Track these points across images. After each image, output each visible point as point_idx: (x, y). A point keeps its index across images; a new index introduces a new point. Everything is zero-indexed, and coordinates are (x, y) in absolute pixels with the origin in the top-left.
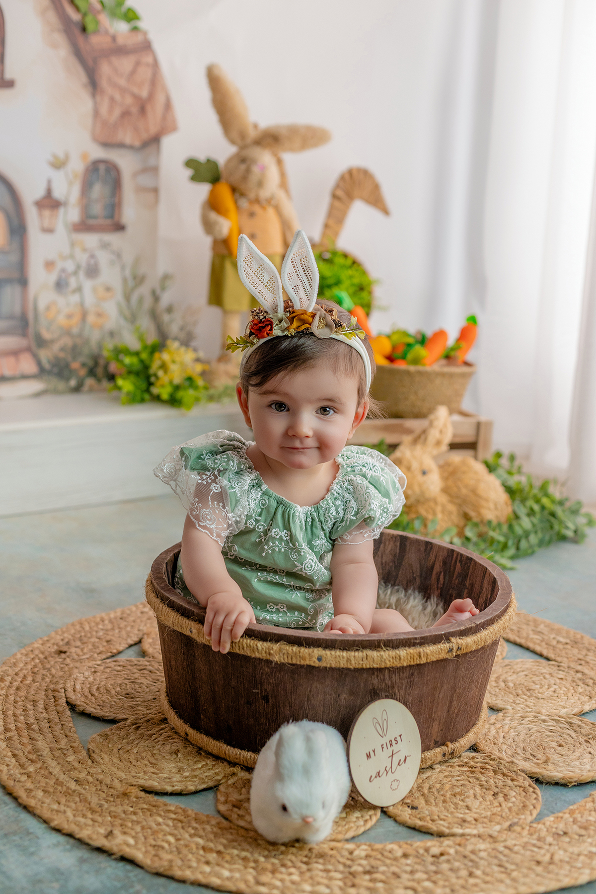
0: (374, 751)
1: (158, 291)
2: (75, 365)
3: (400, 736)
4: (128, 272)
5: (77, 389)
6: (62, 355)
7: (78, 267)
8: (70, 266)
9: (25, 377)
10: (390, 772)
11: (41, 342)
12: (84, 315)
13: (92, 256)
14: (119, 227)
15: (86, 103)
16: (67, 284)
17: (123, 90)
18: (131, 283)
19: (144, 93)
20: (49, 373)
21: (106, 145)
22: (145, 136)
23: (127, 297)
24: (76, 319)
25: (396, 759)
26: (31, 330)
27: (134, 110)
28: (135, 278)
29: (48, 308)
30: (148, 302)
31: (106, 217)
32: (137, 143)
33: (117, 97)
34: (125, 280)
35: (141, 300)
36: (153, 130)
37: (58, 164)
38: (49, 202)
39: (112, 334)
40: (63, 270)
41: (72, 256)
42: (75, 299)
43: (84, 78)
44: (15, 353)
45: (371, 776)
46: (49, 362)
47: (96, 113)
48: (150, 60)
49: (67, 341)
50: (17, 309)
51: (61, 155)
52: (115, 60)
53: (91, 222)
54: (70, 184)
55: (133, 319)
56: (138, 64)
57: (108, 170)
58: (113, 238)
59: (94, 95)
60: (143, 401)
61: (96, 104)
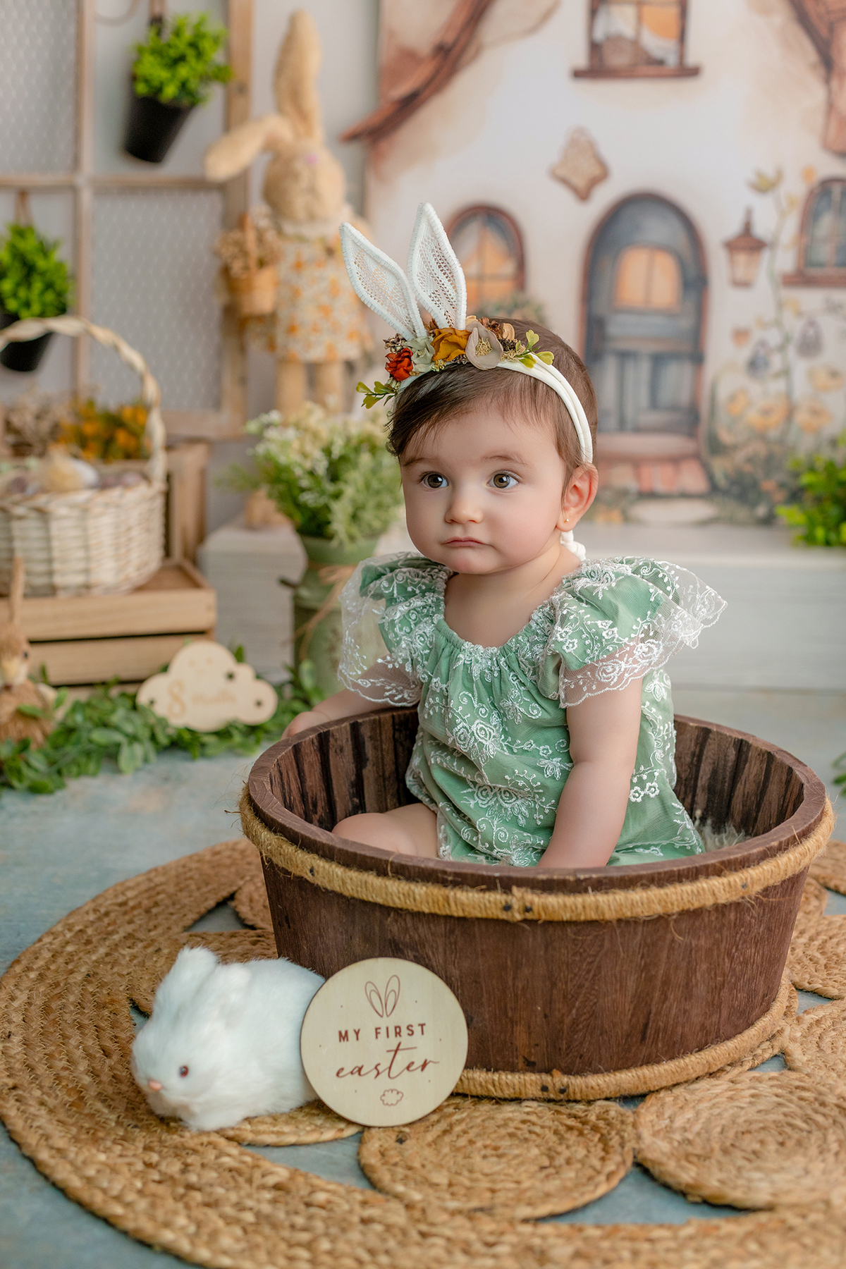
0: (357, 1033)
2: (768, 485)
3: (422, 1025)
5: (769, 521)
6: (748, 468)
7: (787, 339)
8: (774, 338)
9: (685, 496)
10: (384, 1075)
11: (716, 447)
12: (790, 412)
13: (812, 323)
15: (815, 93)
16: (767, 364)
20: (726, 493)
24: (777, 417)
25: (402, 1059)
26: (703, 429)
29: (733, 398)
31: (839, 265)
37: (764, 186)
38: (748, 243)
39: (834, 444)
40: (763, 344)
41: (778, 323)
42: (778, 386)
43: (811, 54)
44: (675, 460)
45: (342, 1069)
46: (727, 476)
47: (831, 107)
49: (760, 449)
50: (684, 398)
51: (770, 172)
53: (814, 272)
54: (783, 214)
59: (827, 80)
60: (828, 543)
61: (830, 92)
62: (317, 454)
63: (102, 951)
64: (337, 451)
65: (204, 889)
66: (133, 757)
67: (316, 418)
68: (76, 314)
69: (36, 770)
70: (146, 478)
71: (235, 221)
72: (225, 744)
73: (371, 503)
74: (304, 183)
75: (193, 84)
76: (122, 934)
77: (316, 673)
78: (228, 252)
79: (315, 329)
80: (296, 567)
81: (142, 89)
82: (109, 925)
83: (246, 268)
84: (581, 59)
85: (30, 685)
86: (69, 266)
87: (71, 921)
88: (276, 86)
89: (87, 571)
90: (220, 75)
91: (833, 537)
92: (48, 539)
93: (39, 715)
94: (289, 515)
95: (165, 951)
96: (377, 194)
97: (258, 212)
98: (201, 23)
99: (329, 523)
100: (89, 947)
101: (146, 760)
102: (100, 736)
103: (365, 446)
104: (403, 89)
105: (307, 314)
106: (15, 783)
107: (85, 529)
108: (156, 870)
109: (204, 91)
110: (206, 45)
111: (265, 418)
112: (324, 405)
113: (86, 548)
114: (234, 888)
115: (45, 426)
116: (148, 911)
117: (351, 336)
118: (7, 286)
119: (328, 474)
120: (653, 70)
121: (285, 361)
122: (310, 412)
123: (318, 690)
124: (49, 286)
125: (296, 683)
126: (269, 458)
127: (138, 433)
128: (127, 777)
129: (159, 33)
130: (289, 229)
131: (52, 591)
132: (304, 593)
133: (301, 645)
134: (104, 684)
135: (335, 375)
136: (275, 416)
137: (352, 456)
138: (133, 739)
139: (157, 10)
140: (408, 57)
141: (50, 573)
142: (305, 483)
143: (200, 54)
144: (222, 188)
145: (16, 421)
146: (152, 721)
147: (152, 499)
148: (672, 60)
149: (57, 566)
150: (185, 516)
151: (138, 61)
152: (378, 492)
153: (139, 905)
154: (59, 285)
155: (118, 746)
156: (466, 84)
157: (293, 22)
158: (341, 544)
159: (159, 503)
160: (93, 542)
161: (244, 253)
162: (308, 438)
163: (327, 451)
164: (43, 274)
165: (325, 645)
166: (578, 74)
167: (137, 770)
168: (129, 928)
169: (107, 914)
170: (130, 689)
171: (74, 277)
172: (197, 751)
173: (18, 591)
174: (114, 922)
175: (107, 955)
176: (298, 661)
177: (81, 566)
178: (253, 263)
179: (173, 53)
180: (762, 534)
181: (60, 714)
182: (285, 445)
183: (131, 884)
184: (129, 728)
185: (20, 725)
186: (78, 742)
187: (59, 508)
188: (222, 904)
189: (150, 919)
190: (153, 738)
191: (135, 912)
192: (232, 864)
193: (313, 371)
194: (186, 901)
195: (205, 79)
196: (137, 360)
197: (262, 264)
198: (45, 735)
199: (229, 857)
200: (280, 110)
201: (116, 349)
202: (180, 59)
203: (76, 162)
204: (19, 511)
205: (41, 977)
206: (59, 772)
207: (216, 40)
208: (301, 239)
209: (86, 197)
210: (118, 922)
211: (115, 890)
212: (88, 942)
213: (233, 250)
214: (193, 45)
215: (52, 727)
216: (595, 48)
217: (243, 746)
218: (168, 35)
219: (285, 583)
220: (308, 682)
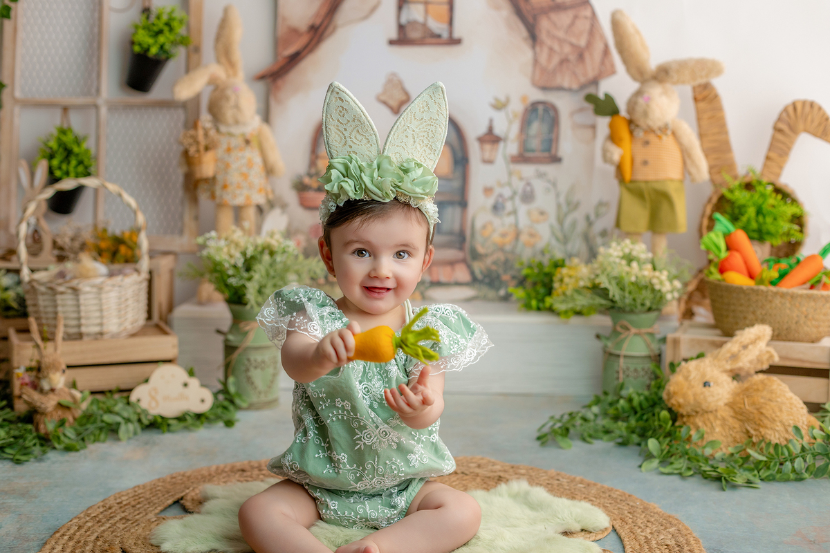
1: (592, 217)
2: (506, 277)
4: (562, 199)
5: (507, 298)
6: (494, 268)
7: (515, 193)
8: (507, 192)
9: (458, 284)
11: (475, 256)
12: (518, 235)
13: (528, 184)
14: (556, 160)
15: (527, 54)
16: (503, 208)
17: (561, 41)
18: (565, 208)
19: (582, 42)
20: (481, 282)
21: (544, 88)
22: (583, 80)
23: (561, 221)
24: (509, 238)
26: (467, 245)
27: (572, 58)
28: (569, 203)
29: (484, 227)
30: (581, 226)
31: (544, 151)
32: (575, 86)
33: (556, 47)
34: (559, 206)
35: (574, 224)
36: (591, 74)
37: (499, 106)
38: (491, 138)
39: (543, 253)
40: (501, 196)
41: (509, 184)
42: (510, 220)
43: (524, 33)
44: (452, 263)
46: (481, 272)
47: (536, 61)
48: (588, 13)
49: (500, 256)
50: (457, 227)
51: (503, 99)
52: (554, 16)
53: (529, 155)
54: (510, 122)
55: (565, 240)
56: (576, 17)
57: (546, 111)
58: (549, 169)
59: (533, 47)
60: (539, 309)
61: (535, 54)
62: (238, 255)
63: (108, 525)
64: (250, 253)
65: (166, 496)
66: (127, 431)
67: (238, 235)
68: (97, 175)
69: (69, 438)
70: (137, 271)
71: (192, 124)
72: (182, 424)
73: (270, 284)
74: (232, 102)
75: (167, 47)
76: (118, 518)
77: (237, 384)
78: (187, 141)
79: (239, 187)
80: (226, 323)
81: (137, 49)
82: (111, 513)
83: (198, 151)
84: (393, 34)
85: (66, 390)
86: (93, 151)
87: (89, 512)
88: (216, 48)
89: (101, 325)
90: (183, 41)
91: (541, 305)
92: (78, 306)
93: (72, 405)
94: (222, 292)
95: (144, 525)
96: (275, 110)
97: (205, 119)
98: (172, 12)
99: (244, 295)
100: (100, 524)
101: (135, 433)
102: (108, 418)
103: (267, 252)
104: (291, 50)
105: (234, 178)
106: (57, 445)
107: (100, 299)
108: (139, 486)
109: (174, 51)
110: (175, 24)
111: (207, 235)
112: (243, 229)
113: (101, 310)
114: (184, 494)
115: (77, 244)
116: (133, 506)
117: (260, 191)
118: (55, 162)
119: (243, 267)
120: (434, 40)
121: (221, 206)
122: (234, 232)
123: (239, 394)
124: (80, 162)
125: (225, 391)
126: (209, 258)
127: (133, 246)
128: (124, 443)
129: (148, 18)
130: (223, 129)
131: (80, 336)
132: (231, 337)
133: (228, 368)
134: (110, 391)
135: (251, 213)
136: (213, 234)
137: (258, 256)
138: (128, 420)
139: (147, 4)
140: (294, 32)
141: (79, 326)
142: (231, 272)
143: (171, 29)
144: (184, 105)
145: (59, 241)
146: (139, 411)
147: (141, 282)
148: (445, 35)
149: (83, 321)
150: (161, 296)
151: (135, 33)
152: (274, 277)
153: (129, 504)
154: (86, 162)
155: (119, 424)
156: (327, 48)
157: (226, 11)
158: (252, 307)
159: (145, 285)
160: (105, 307)
161: (197, 143)
162: (233, 246)
163: (244, 254)
164: (77, 155)
165: (243, 368)
166: (392, 42)
167: (129, 438)
168: (123, 515)
169: (110, 508)
170: (125, 394)
171: (96, 158)
172: (165, 428)
173: (60, 335)
174: (114, 512)
175: (109, 528)
176: (226, 377)
177: (98, 321)
178: (202, 148)
179: (155, 29)
180: (503, 305)
181: (84, 406)
182: (219, 249)
183: (124, 494)
184: (125, 414)
185: (60, 413)
186: (94, 422)
187: (85, 287)
188: (177, 502)
189: (135, 510)
190: (139, 421)
191: (126, 507)
192: (182, 484)
193: (238, 212)
194: (156, 501)
195: (175, 43)
196: (133, 203)
197: (207, 149)
198: (75, 419)
199: (181, 480)
200: (218, 61)
201: (120, 195)
202: (160, 32)
203: (98, 91)
204: (61, 289)
205: (70, 539)
206: (83, 439)
207: (181, 21)
208: (231, 135)
209: (104, 111)
210: (117, 512)
211: (115, 497)
212: (99, 522)
213: (191, 141)
214: (167, 24)
215: (78, 414)
216: (401, 28)
217: (193, 425)
218: (153, 19)
219: (219, 332)
220: (232, 389)
